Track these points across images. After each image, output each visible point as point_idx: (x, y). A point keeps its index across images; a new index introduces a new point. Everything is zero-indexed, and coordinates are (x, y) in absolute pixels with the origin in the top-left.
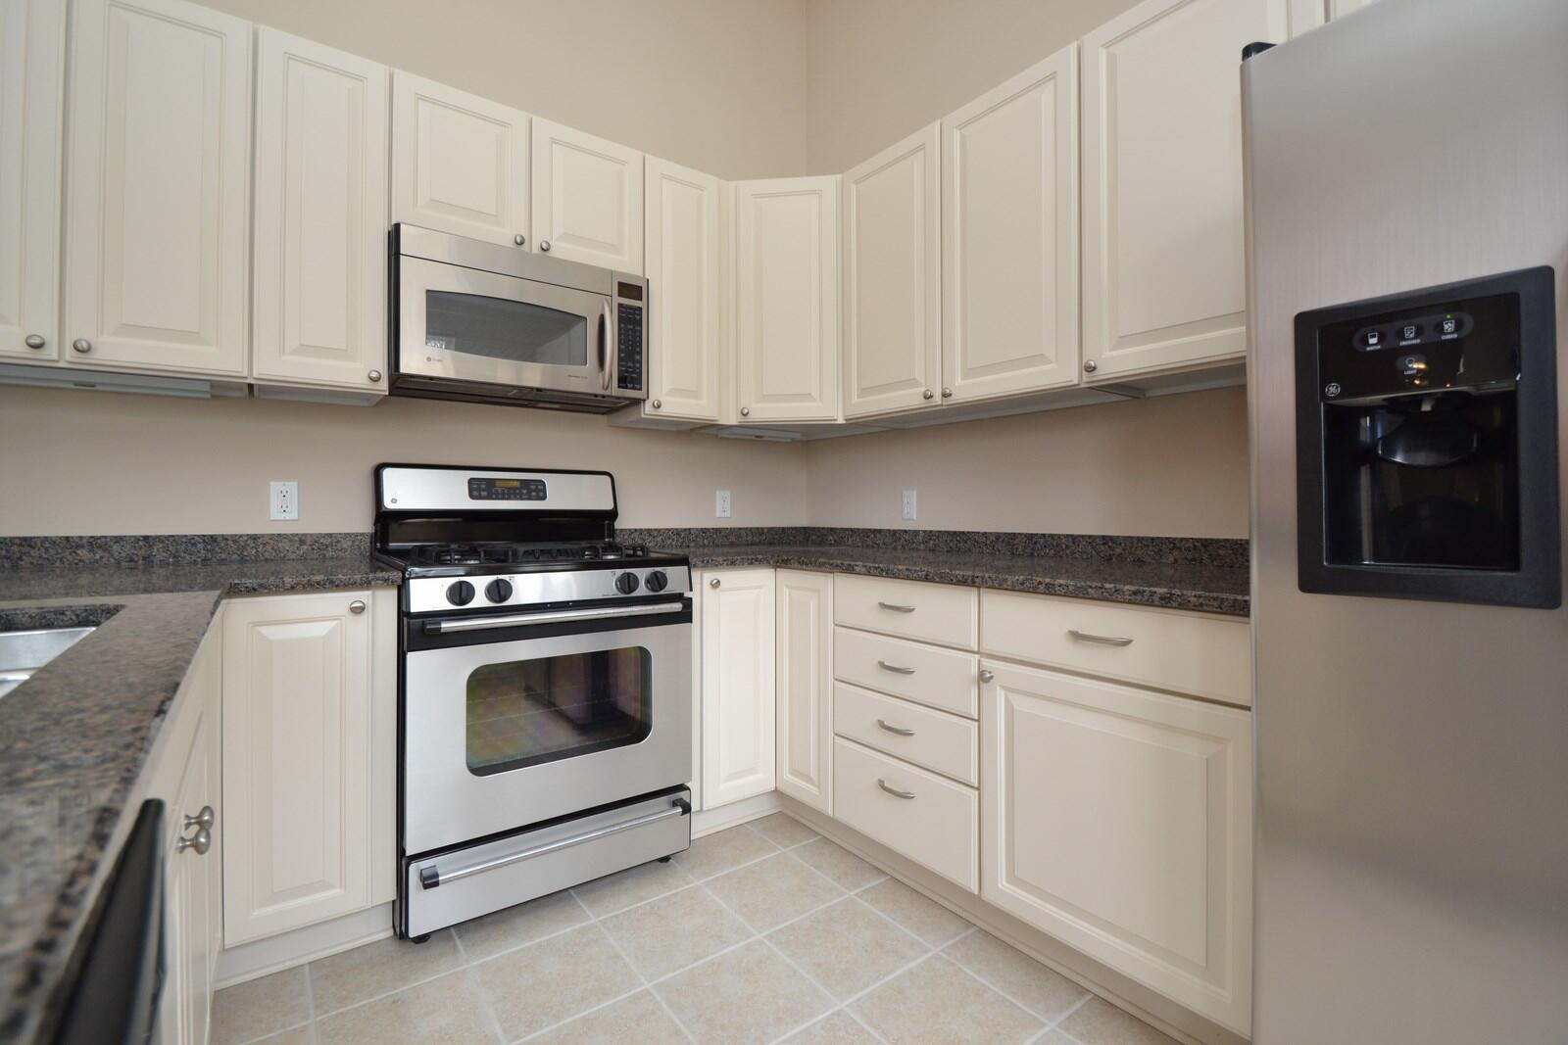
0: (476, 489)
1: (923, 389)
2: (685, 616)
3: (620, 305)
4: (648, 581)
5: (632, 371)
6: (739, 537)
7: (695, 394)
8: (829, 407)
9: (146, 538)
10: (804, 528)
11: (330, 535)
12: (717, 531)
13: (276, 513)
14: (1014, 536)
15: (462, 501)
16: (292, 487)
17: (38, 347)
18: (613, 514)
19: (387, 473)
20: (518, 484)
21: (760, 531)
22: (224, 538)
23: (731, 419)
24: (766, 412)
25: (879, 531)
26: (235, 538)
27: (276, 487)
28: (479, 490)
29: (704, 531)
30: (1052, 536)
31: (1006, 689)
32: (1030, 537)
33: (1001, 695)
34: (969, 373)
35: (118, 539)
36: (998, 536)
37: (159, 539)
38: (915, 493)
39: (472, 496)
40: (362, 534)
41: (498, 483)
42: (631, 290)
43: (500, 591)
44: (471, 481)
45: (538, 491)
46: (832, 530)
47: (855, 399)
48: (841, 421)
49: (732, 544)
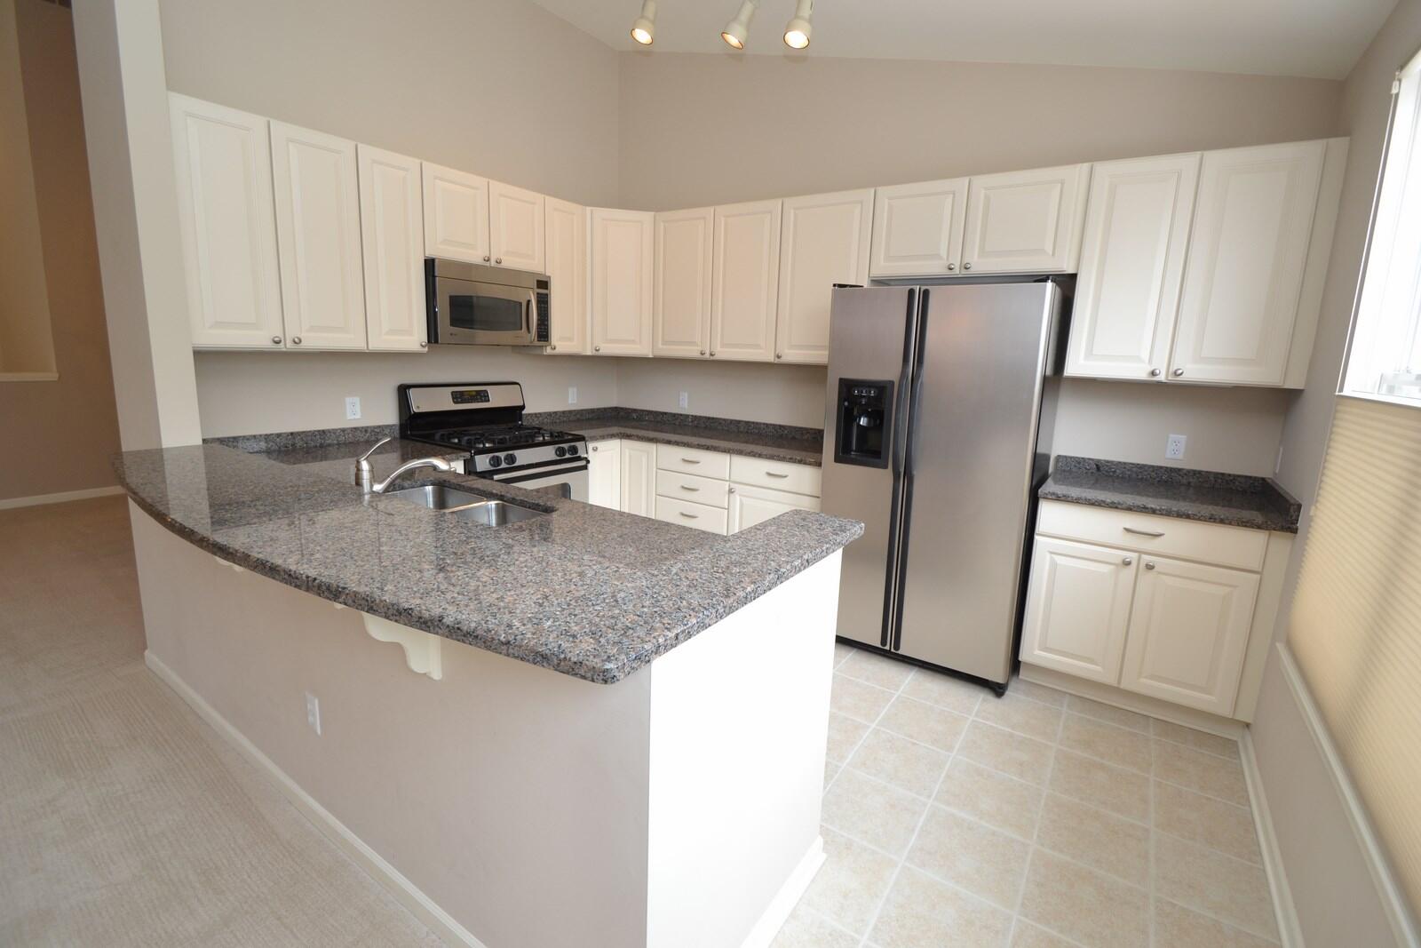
0: (458, 398)
1: (700, 348)
2: (585, 468)
3: (538, 294)
4: (569, 451)
5: (544, 334)
6: (581, 415)
7: (570, 339)
8: (643, 349)
9: (292, 434)
10: (616, 408)
11: (379, 427)
12: (570, 412)
13: (350, 416)
14: (739, 422)
15: (449, 405)
16: (357, 400)
17: (277, 343)
18: (523, 407)
19: (412, 393)
20: (474, 393)
21: (592, 411)
22: (329, 431)
23: (589, 352)
24: (608, 349)
25: (666, 413)
26: (334, 431)
27: (349, 400)
28: (456, 398)
29: (564, 412)
30: (757, 423)
31: (740, 495)
32: (747, 423)
33: (738, 498)
34: (723, 345)
35: (279, 435)
36: (732, 421)
37: (299, 434)
38: (686, 395)
39: (455, 403)
40: (394, 425)
41: (465, 393)
42: (543, 284)
43: (511, 459)
44: (453, 393)
45: (483, 396)
46: (635, 411)
47: (660, 346)
48: (651, 356)
49: (578, 420)
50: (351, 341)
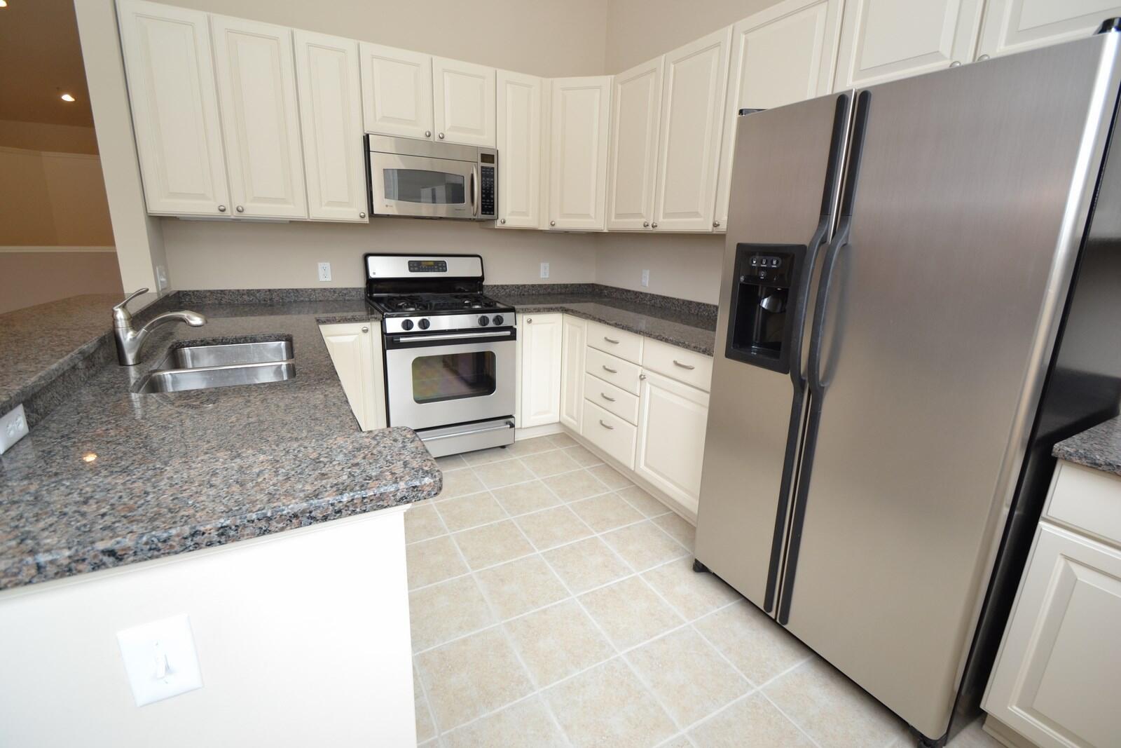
0: (413, 266)
1: (643, 220)
2: (513, 337)
3: (482, 167)
4: (494, 320)
5: (489, 203)
6: (553, 289)
7: (525, 214)
8: (597, 222)
9: (269, 290)
10: (593, 284)
11: (347, 289)
12: (540, 286)
13: (322, 279)
14: (690, 302)
15: (405, 273)
16: (328, 265)
17: (223, 211)
18: (482, 279)
19: (370, 259)
20: (432, 263)
21: (566, 286)
22: (302, 290)
23: (546, 227)
24: (563, 224)
25: (629, 291)
26: (306, 290)
27: (321, 265)
28: (414, 267)
29: (533, 286)
30: (708, 305)
31: (650, 384)
32: (698, 304)
33: (648, 386)
34: (666, 215)
35: (259, 291)
36: (684, 301)
37: (275, 291)
38: (648, 272)
39: (411, 271)
40: (360, 288)
41: (423, 263)
42: (489, 158)
43: (424, 324)
44: (410, 262)
45: (443, 267)
46: (606, 287)
47: (613, 219)
48: (606, 231)
49: (549, 294)
50: (294, 211)
